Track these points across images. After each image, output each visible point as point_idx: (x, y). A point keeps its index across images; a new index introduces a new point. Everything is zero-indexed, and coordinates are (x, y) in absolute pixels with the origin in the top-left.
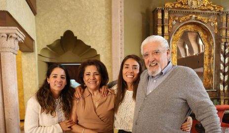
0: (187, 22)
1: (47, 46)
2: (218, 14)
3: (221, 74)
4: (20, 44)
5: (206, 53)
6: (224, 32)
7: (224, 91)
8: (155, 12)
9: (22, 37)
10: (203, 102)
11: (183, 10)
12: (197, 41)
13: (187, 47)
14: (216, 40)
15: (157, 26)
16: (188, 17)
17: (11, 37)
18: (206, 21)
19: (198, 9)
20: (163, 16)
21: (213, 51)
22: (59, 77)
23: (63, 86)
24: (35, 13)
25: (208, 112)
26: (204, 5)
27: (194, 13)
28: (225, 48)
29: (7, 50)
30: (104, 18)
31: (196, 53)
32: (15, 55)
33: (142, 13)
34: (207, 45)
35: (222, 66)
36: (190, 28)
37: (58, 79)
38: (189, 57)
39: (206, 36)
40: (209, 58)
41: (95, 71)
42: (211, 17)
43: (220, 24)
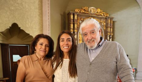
2: (106, 18)
6: (109, 29)
15: (70, 23)
19: (94, 14)
20: (74, 17)
26: (98, 12)
27: (92, 17)
28: (110, 39)
42: (102, 20)
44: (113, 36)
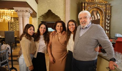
0: (94, 7)
1: (42, 15)
2: (106, 4)
3: (107, 27)
4: (31, 14)
5: (101, 19)
6: (108, 11)
7: (108, 33)
8: (82, 3)
9: (32, 11)
10: (106, 41)
11: (92, 3)
12: (97, 14)
13: (93, 16)
14: (105, 14)
15: (82, 9)
16: (94, 5)
17: (27, 11)
18: (101, 7)
19: (98, 2)
20: (85, 5)
21: (104, 18)
22: (43, 28)
23: (45, 32)
24: (37, 3)
25: (109, 45)
26: (100, 1)
27: (96, 4)
28: (108, 17)
29: (26, 16)
30: (63, 5)
31: (96, 19)
32: (29, 18)
33: (77, 4)
34: (101, 16)
35: (107, 24)
36: (95, 9)
37: (43, 29)
38: (94, 20)
39: (101, 13)
40: (102, 21)
41: (61, 25)
42: (103, 5)
43: (106, 8)
44: (110, 15)
